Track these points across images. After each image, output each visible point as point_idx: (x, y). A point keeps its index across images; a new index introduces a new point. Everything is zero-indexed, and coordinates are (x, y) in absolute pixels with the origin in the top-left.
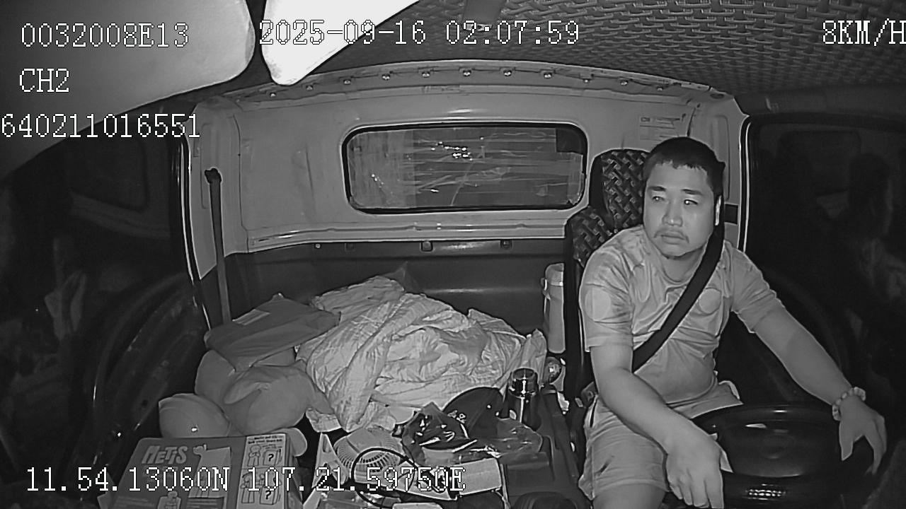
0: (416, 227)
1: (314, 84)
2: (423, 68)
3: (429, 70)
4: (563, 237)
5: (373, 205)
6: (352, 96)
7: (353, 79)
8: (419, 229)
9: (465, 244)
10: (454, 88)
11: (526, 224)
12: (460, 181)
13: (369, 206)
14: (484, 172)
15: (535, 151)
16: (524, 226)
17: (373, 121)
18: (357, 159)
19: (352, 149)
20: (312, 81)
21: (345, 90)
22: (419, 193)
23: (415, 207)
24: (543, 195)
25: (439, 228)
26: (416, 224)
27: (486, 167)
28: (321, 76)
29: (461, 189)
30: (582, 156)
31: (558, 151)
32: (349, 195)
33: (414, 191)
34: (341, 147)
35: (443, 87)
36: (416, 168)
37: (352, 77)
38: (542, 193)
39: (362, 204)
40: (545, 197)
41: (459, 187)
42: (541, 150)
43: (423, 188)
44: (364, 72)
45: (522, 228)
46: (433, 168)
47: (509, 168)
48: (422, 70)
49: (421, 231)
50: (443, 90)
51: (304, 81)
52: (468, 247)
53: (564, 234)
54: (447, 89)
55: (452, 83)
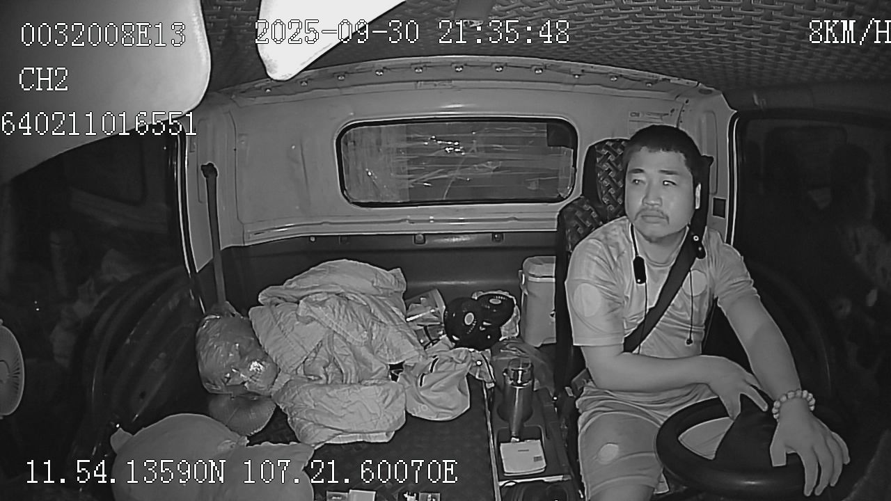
0: (409, 220)
1: (309, 79)
2: (416, 64)
3: (422, 65)
4: (555, 230)
5: (366, 198)
6: (345, 91)
7: (346, 75)
8: (412, 222)
9: (458, 237)
10: (446, 83)
11: (517, 217)
12: (452, 174)
13: (363, 199)
14: (475, 166)
15: (527, 146)
16: (516, 219)
17: (366, 116)
18: (352, 153)
19: (347, 144)
20: (306, 77)
21: (340, 85)
22: (412, 186)
23: (408, 200)
24: (534, 189)
25: (432, 221)
26: (409, 217)
27: (477, 161)
28: (315, 72)
29: (453, 182)
30: (572, 150)
31: (549, 146)
32: (343, 189)
33: (408, 185)
34: (335, 141)
35: (435, 82)
36: (409, 162)
37: (346, 73)
38: (533, 187)
39: (356, 198)
40: (536, 190)
41: (452, 181)
42: (531, 145)
43: (416, 182)
44: (357, 68)
45: (514, 221)
46: (425, 162)
47: (501, 162)
48: (415, 66)
49: (415, 224)
50: (435, 85)
51: (297, 77)
52: (460, 239)
53: (556, 226)
54: (439, 84)
55: (445, 78)
